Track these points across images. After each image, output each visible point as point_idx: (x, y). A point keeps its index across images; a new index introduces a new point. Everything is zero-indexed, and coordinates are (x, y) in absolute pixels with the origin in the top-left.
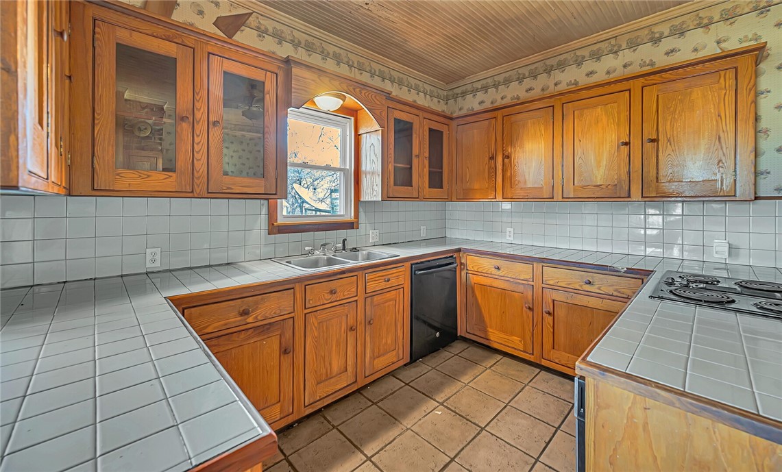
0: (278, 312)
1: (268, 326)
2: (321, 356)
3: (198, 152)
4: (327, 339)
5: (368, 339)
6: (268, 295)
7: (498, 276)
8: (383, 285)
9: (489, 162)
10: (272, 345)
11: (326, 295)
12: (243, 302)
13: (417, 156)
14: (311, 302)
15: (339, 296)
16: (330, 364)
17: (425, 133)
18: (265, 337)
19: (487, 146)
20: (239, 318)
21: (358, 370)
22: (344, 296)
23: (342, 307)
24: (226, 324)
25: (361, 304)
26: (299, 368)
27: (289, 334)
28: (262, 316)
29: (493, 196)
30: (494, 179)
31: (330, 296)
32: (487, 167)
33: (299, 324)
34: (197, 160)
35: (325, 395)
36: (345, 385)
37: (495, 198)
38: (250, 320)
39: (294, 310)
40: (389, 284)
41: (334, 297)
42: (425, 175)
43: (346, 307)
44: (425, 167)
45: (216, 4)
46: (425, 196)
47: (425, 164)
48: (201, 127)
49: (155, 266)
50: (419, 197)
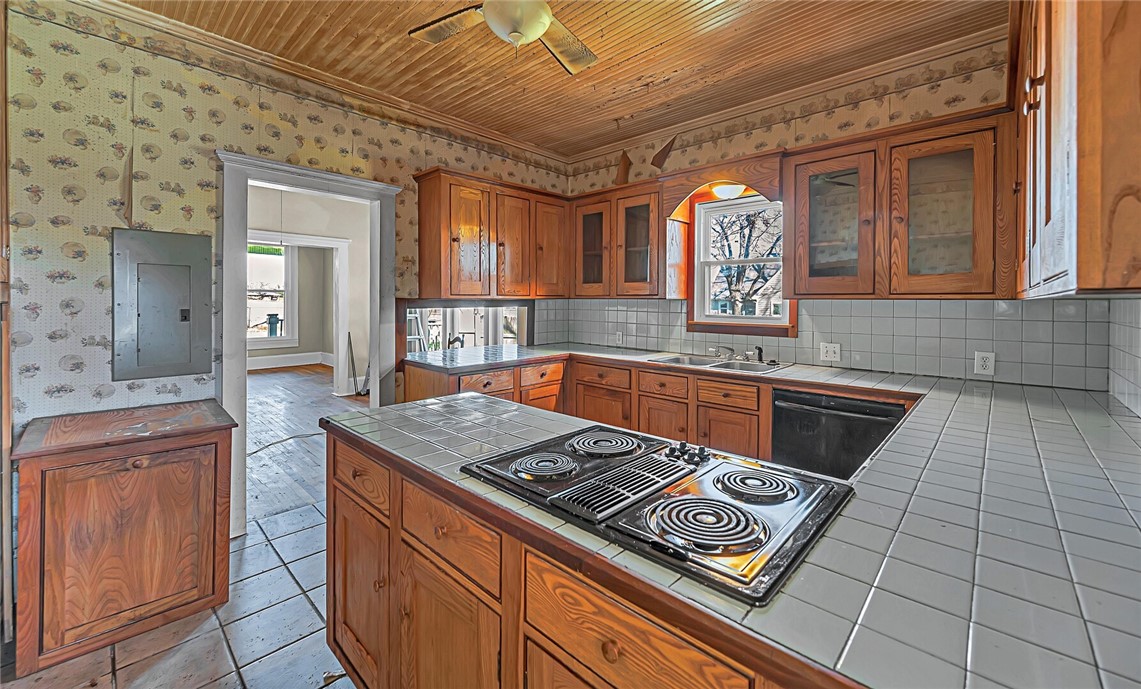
0: (619, 384)
1: (615, 392)
4: (658, 426)
8: (721, 400)
10: (618, 408)
11: (656, 386)
14: (643, 386)
15: (668, 391)
18: (613, 398)
20: (598, 379)
22: (673, 393)
24: (590, 379)
25: (692, 410)
27: (627, 403)
28: (610, 383)
31: (659, 388)
33: (635, 401)
38: (604, 382)
39: (630, 388)
40: (729, 401)
41: (663, 390)
42: (895, 251)
43: (675, 405)
44: (896, 236)
45: (653, 147)
46: (895, 290)
47: (896, 231)
48: (614, 251)
49: (620, 343)
50: (877, 291)
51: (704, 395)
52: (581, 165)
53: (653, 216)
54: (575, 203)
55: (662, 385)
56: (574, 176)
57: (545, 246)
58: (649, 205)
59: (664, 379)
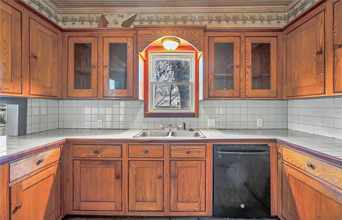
0: (112, 155)
1: (109, 162)
2: (139, 187)
3: (99, 80)
4: (143, 178)
5: (172, 187)
6: (107, 146)
7: (312, 174)
8: (185, 155)
9: (317, 57)
10: (111, 172)
11: (141, 153)
12: (96, 147)
13: (239, 66)
14: (132, 154)
15: (150, 155)
16: (145, 193)
17: (247, 48)
18: (107, 166)
19: (314, 42)
20: (94, 154)
21: (165, 204)
22: (154, 156)
23: (152, 162)
24: (88, 155)
25: (167, 164)
26: (125, 188)
27: (119, 168)
28: (104, 156)
29: (321, 91)
30: (323, 74)
31: (144, 154)
32: (315, 62)
33: (125, 165)
34: (99, 83)
35: (141, 210)
36: (155, 210)
37: (325, 93)
38: (99, 156)
39: (122, 157)
40: (190, 155)
41: (146, 155)
42: (247, 80)
43: (155, 163)
44: (247, 73)
45: (123, 17)
46: (247, 95)
47: (247, 72)
48: (100, 69)
49: (100, 127)
50: (241, 96)
51: (174, 154)
52: (69, 16)
53: (130, 51)
54: (67, 34)
55: (146, 152)
56: (64, 22)
57: (39, 56)
58: (126, 44)
59: (146, 148)
